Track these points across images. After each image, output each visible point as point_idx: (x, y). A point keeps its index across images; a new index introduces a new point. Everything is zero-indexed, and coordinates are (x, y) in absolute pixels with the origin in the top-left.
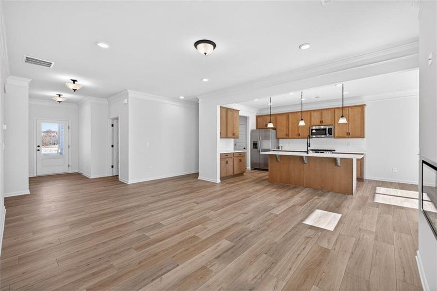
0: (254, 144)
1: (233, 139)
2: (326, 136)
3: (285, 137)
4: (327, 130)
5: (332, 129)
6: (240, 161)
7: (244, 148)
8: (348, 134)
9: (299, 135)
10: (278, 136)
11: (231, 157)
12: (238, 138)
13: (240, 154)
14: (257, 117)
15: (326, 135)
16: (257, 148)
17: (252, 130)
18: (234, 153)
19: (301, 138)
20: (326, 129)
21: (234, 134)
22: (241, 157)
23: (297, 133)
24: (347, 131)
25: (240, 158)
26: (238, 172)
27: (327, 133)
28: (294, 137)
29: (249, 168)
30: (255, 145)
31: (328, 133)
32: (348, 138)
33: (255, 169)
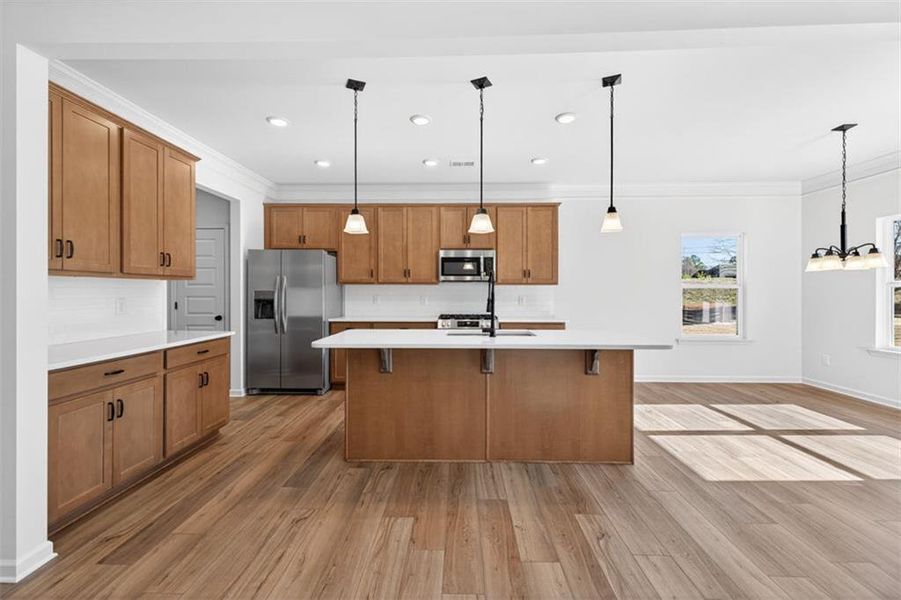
0: (257, 301)
1: (164, 283)
2: (478, 278)
3: (365, 277)
4: (482, 261)
5: (492, 259)
6: (204, 380)
7: (219, 318)
8: (526, 274)
9: (407, 273)
10: (343, 276)
11: (154, 375)
12: (190, 277)
13: (202, 349)
14: (269, 209)
15: (479, 274)
16: (272, 316)
17: (250, 251)
18: (165, 351)
19: (413, 283)
20: (479, 259)
21: (165, 259)
22: (207, 360)
23: (401, 267)
24: (525, 268)
25: (200, 369)
26: (194, 436)
27: (482, 269)
28: (392, 278)
29: (238, 389)
30: (263, 307)
31: (485, 270)
32: (527, 284)
33: (264, 392)
